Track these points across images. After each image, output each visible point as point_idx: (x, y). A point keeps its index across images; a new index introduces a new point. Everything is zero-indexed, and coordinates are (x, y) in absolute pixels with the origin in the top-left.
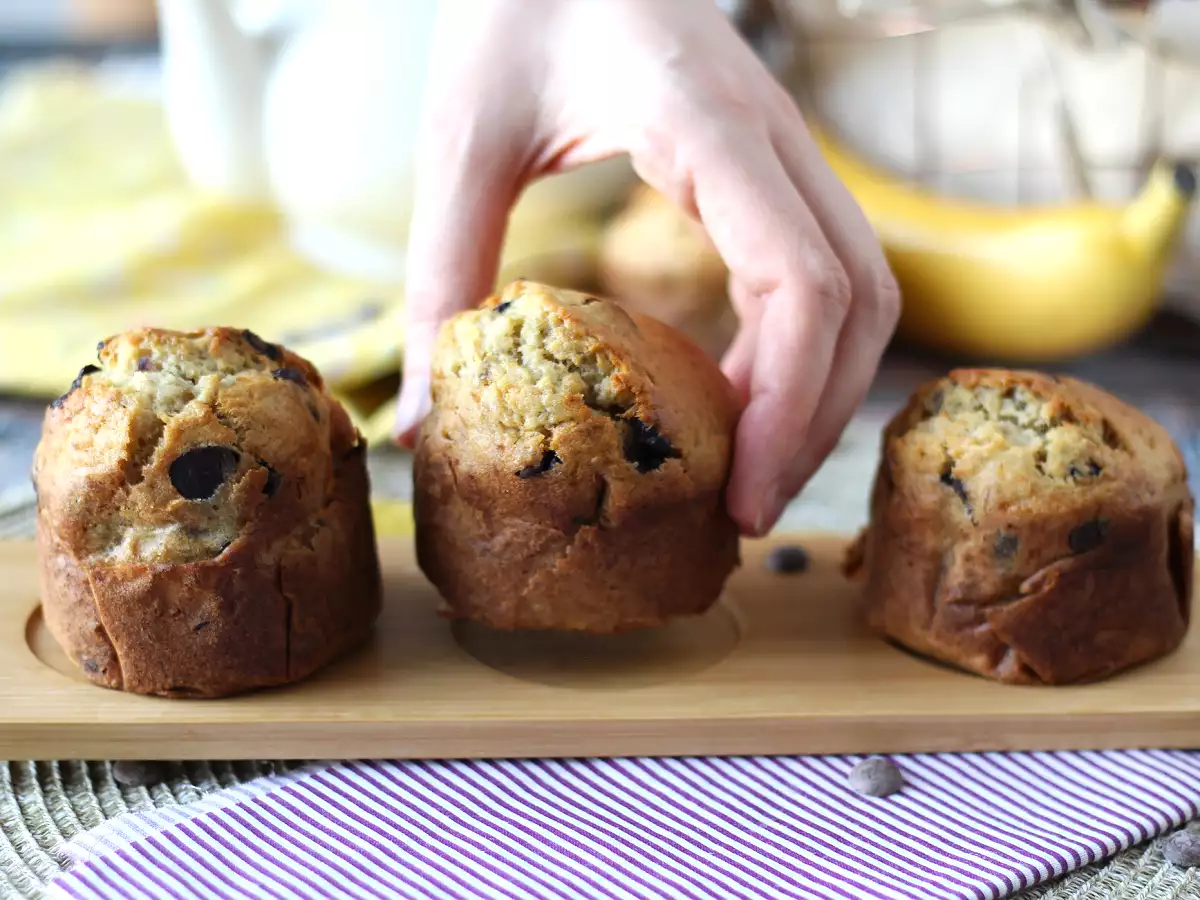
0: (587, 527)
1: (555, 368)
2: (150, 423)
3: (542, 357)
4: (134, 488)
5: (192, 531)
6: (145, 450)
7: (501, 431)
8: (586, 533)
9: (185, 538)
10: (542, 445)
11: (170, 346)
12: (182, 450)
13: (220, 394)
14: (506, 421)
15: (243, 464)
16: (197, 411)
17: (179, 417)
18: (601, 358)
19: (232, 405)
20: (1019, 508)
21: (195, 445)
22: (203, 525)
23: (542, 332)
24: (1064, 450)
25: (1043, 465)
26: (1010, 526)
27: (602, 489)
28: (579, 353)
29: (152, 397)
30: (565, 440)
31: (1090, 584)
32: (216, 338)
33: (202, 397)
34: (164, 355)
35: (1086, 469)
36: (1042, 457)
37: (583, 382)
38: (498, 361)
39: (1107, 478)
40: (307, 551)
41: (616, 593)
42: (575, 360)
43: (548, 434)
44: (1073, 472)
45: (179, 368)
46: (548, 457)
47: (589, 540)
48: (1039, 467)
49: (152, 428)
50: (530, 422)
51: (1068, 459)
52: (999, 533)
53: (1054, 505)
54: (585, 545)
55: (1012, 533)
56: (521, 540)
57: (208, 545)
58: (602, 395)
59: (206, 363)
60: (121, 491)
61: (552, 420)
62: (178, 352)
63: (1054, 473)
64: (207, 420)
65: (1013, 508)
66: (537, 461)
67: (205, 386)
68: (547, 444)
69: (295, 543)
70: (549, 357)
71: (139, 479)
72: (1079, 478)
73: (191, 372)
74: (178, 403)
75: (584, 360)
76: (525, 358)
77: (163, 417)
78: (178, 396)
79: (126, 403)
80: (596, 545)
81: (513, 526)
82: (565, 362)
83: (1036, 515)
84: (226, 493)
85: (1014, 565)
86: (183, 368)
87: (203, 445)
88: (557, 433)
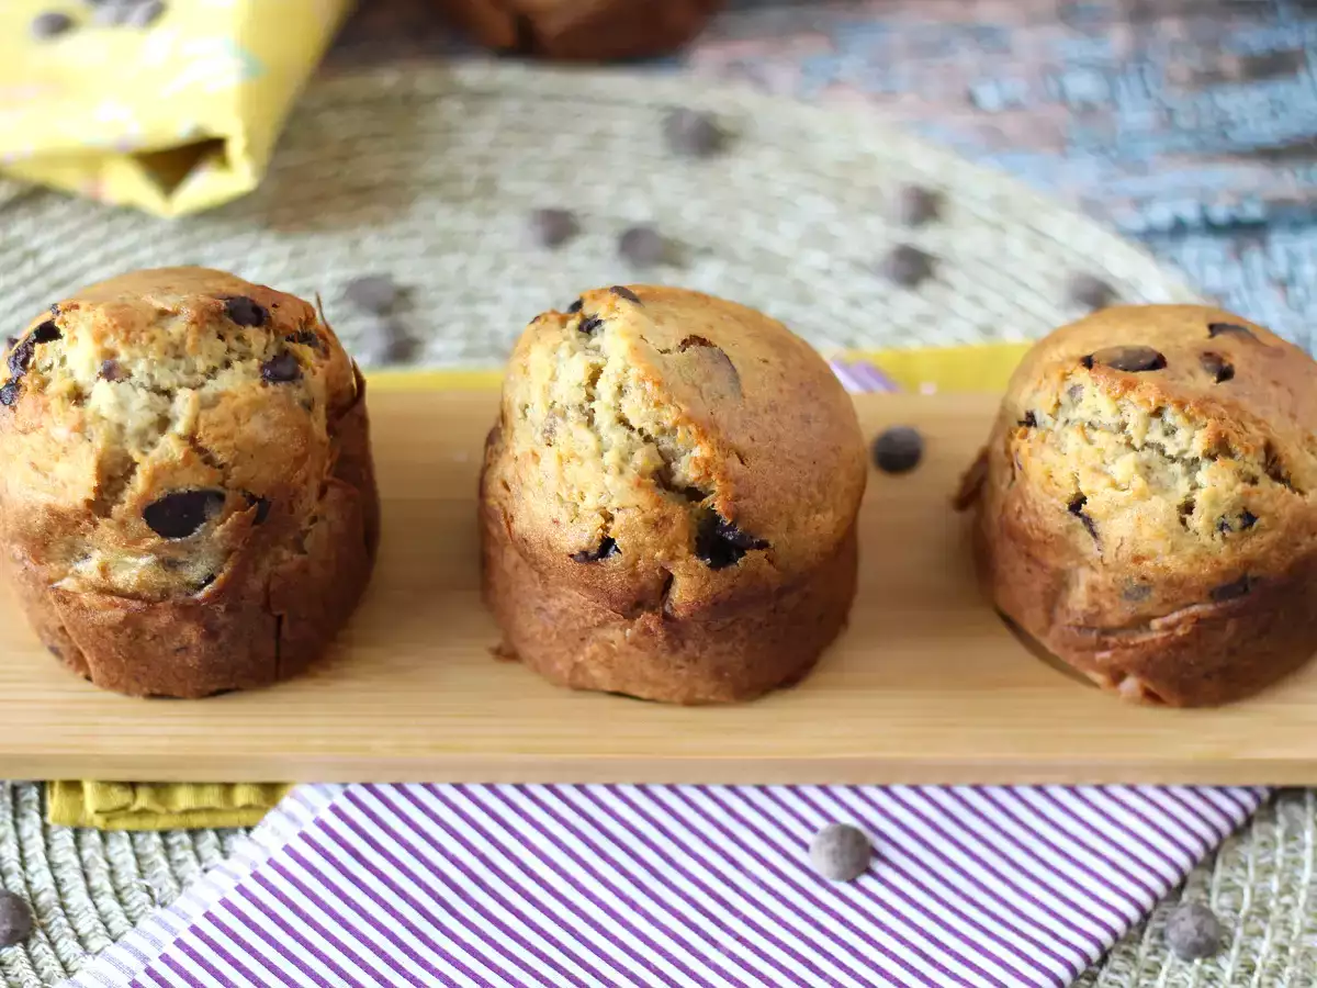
0: (650, 615)
1: (629, 437)
2: (119, 459)
3: (615, 421)
4: (103, 522)
5: (169, 564)
6: (115, 486)
7: (558, 504)
8: (647, 619)
9: (161, 571)
10: (600, 531)
11: (141, 347)
12: (157, 496)
13: (202, 422)
14: (564, 495)
15: (229, 503)
16: (175, 451)
17: (154, 453)
18: (683, 432)
19: (216, 439)
20: (1156, 565)
21: (173, 490)
22: (182, 558)
23: (620, 387)
24: (1214, 501)
25: (1188, 518)
26: (1144, 578)
27: (668, 581)
28: (658, 423)
29: (121, 427)
30: (628, 529)
31: (1231, 626)
32: (194, 326)
33: (180, 427)
34: (134, 359)
35: (1238, 523)
36: (1188, 508)
37: (658, 458)
38: (564, 417)
39: (1261, 530)
40: (297, 557)
41: (684, 673)
42: (651, 429)
43: (609, 518)
44: (1222, 527)
45: (151, 376)
46: (607, 545)
47: (652, 627)
48: (1183, 522)
49: (123, 465)
50: (591, 502)
51: (1218, 513)
52: (1130, 579)
53: (1197, 566)
54: (647, 631)
55: (1145, 583)
56: (579, 612)
57: (187, 579)
58: (678, 478)
59: (183, 363)
60: (86, 523)
61: (615, 503)
62: (150, 357)
63: (1199, 530)
64: (187, 460)
65: (1148, 563)
66: (593, 548)
67: (184, 406)
68: (606, 529)
69: (286, 555)
70: (623, 421)
71: (107, 514)
72: (1228, 534)
73: (165, 384)
74: (152, 435)
75: (663, 431)
76: (598, 418)
77: (136, 456)
78: (152, 424)
79: (92, 435)
80: (659, 633)
81: (570, 597)
82: (641, 431)
83: (1174, 574)
84: (208, 531)
85: (1147, 606)
86: (156, 377)
87: (182, 490)
88: (620, 518)
